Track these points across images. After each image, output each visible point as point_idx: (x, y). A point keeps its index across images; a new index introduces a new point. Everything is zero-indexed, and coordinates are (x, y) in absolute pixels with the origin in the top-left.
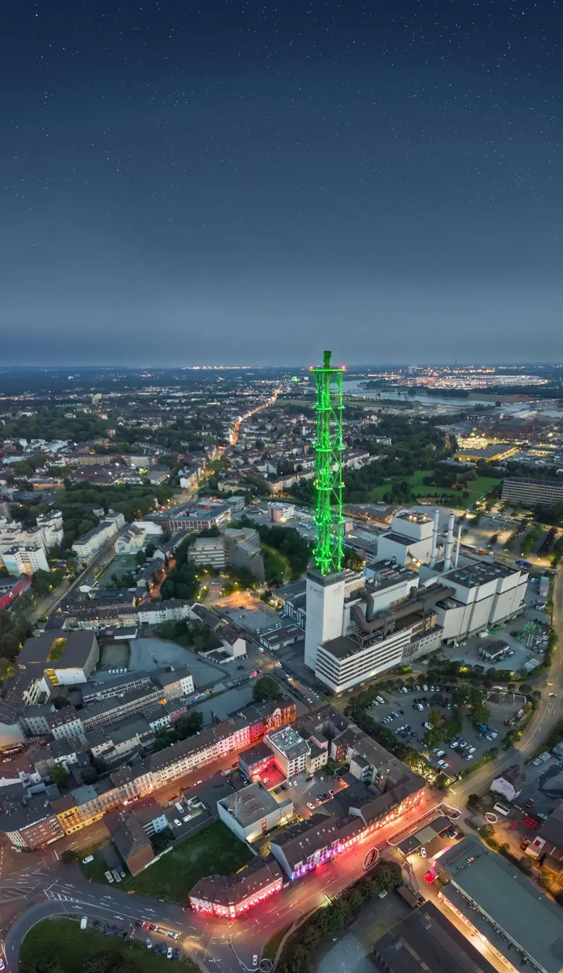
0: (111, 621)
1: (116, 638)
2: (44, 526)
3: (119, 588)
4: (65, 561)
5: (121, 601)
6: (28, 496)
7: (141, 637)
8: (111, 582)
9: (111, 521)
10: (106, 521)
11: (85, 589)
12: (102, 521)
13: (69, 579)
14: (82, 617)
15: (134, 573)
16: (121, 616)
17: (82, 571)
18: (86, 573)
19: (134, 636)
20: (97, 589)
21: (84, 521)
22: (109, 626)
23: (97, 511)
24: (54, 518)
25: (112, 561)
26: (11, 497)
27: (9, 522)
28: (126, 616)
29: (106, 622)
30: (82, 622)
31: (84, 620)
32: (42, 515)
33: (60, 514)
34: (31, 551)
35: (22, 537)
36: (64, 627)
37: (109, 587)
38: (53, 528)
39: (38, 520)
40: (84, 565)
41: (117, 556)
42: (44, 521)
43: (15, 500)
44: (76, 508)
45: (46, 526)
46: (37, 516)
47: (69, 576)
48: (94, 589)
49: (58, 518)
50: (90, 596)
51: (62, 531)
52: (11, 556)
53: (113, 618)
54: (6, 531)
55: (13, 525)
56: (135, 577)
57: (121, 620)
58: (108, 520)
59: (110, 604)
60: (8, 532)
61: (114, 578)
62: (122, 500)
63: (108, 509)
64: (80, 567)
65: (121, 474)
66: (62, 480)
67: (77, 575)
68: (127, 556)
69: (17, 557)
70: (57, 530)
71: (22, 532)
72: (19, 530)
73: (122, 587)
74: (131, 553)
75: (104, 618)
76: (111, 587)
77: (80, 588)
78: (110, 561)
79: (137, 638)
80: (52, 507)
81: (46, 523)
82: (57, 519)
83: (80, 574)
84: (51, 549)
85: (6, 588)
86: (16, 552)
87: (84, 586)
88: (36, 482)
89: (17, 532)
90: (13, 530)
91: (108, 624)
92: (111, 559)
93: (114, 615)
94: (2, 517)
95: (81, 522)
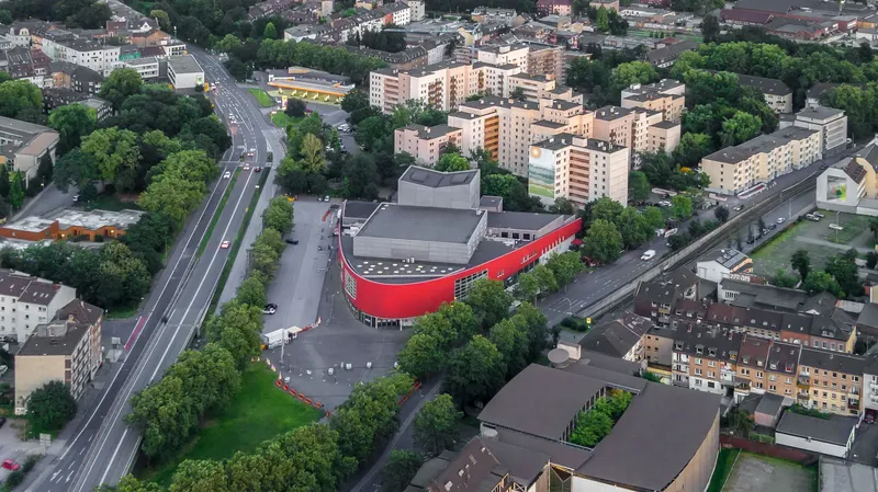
0: (773, 377)
1: (782, 439)
2: (639, 110)
3: (812, 291)
4: (673, 194)
5: (810, 327)
6: (612, 43)
7: (863, 461)
8: (789, 271)
9: (811, 127)
10: (797, 124)
11: (712, 270)
12: (783, 124)
13: (671, 238)
14: (689, 342)
15: (860, 262)
16: (806, 371)
17: (710, 227)
18: (721, 233)
19: (840, 451)
20: (746, 279)
21: (741, 114)
22: (761, 391)
23: (775, 98)
24: (667, 96)
25: (800, 219)
26: (573, 42)
27: (558, 90)
28: (822, 375)
29: (754, 375)
30: (684, 358)
31: (691, 352)
32: (637, 87)
33: (680, 89)
34: (600, 149)
35: (583, 122)
36: (630, 356)
37: (781, 284)
38: (658, 118)
39: (625, 94)
40: (722, 214)
41: (816, 209)
42: (642, 98)
43: (581, 48)
44: (723, 83)
45: (642, 110)
46: (626, 86)
47: (674, 231)
48: (736, 277)
49: (675, 97)
50: (722, 294)
51: (677, 129)
52: (550, 152)
53: (781, 370)
54: (551, 103)
55: (567, 96)
56: (863, 274)
57: (803, 383)
58: (801, 121)
59: (778, 329)
60: (555, 107)
61: (800, 261)
62: (848, 80)
63: (804, 97)
64: (708, 215)
65: (850, 25)
66: (699, 21)
67: (696, 232)
68: (848, 216)
69: (562, 157)
70: (665, 124)
71: (584, 113)
72: (580, 108)
73: (818, 291)
74: (860, 211)
75: (753, 364)
76: (787, 283)
77: (699, 265)
78: (796, 216)
79: (848, 460)
80: (665, 73)
81: (646, 105)
82: (673, 100)
83: (703, 233)
84: (646, 157)
85: (516, 236)
86: (564, 146)
87: (712, 264)
88: (635, 18)
89: (574, 109)
90: (566, 106)
91: (761, 381)
92: (801, 213)
93: (785, 360)
94: (548, 77)
95: (730, 116)
